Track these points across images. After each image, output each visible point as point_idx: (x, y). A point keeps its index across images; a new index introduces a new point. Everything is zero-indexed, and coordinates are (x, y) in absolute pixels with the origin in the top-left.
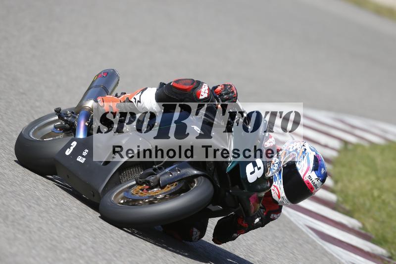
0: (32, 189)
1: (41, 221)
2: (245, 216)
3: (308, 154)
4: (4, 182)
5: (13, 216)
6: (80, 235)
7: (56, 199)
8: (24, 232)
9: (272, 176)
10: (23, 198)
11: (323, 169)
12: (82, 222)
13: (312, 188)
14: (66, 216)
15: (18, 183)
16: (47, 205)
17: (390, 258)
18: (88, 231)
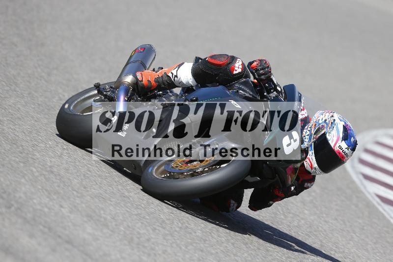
0: (157, 212)
1: (165, 244)
2: (282, 187)
3: (337, 124)
4: (130, 205)
5: (138, 238)
6: (204, 257)
7: (180, 222)
8: (149, 255)
9: (308, 148)
10: (148, 221)
11: (352, 138)
12: (206, 245)
13: (343, 157)
14: (191, 239)
15: (143, 205)
16: (171, 228)
18: (212, 254)
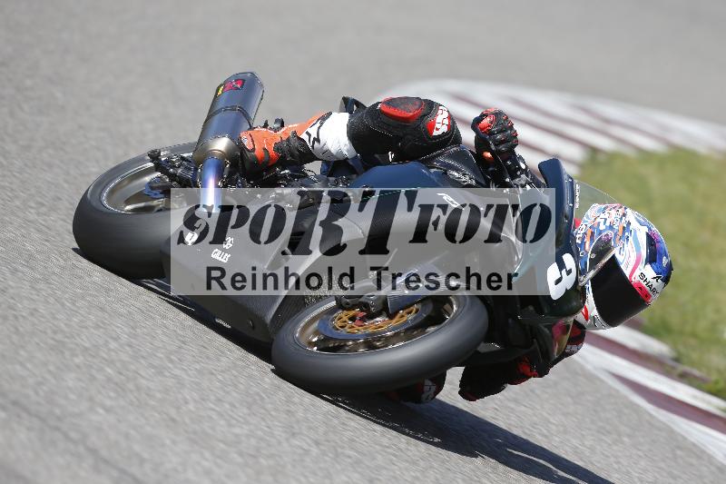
0: (19, 238)
1: (35, 297)
3: (635, 231)
6: (106, 322)
8: (5, 319)
11: (664, 258)
12: (110, 299)
13: (646, 296)
16: (46, 268)
17: (677, 360)
18: (121, 315)
